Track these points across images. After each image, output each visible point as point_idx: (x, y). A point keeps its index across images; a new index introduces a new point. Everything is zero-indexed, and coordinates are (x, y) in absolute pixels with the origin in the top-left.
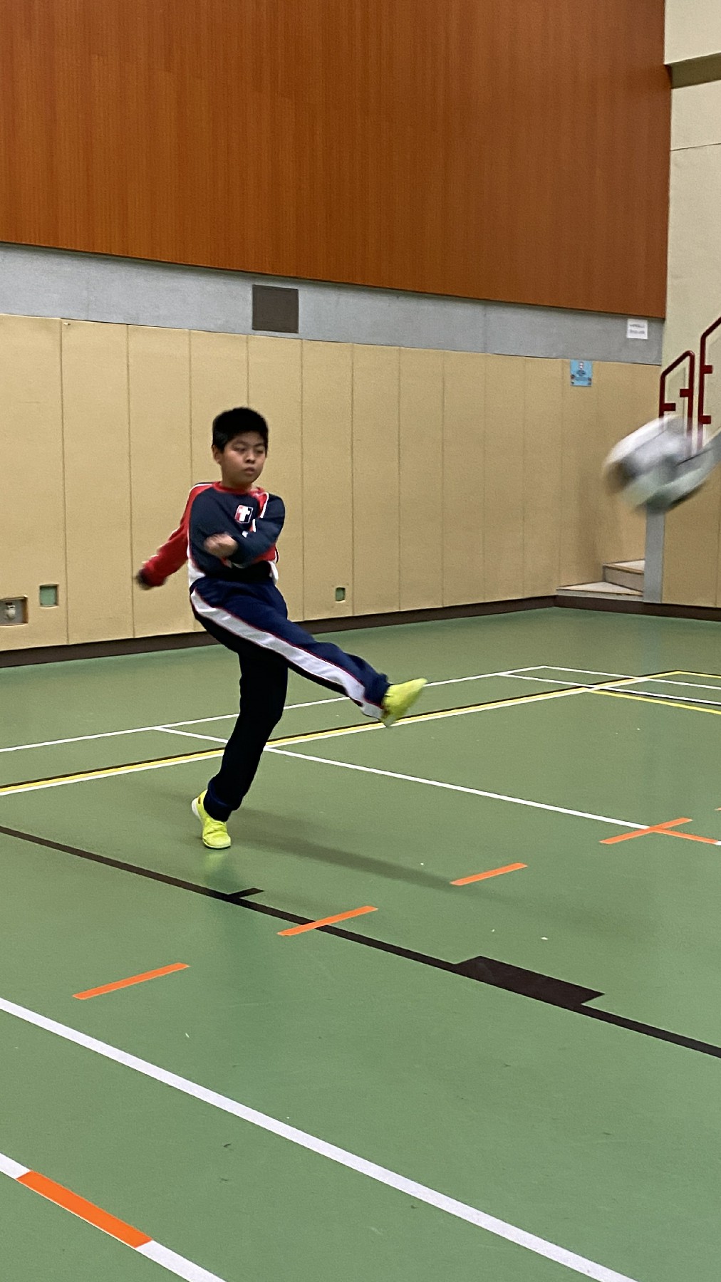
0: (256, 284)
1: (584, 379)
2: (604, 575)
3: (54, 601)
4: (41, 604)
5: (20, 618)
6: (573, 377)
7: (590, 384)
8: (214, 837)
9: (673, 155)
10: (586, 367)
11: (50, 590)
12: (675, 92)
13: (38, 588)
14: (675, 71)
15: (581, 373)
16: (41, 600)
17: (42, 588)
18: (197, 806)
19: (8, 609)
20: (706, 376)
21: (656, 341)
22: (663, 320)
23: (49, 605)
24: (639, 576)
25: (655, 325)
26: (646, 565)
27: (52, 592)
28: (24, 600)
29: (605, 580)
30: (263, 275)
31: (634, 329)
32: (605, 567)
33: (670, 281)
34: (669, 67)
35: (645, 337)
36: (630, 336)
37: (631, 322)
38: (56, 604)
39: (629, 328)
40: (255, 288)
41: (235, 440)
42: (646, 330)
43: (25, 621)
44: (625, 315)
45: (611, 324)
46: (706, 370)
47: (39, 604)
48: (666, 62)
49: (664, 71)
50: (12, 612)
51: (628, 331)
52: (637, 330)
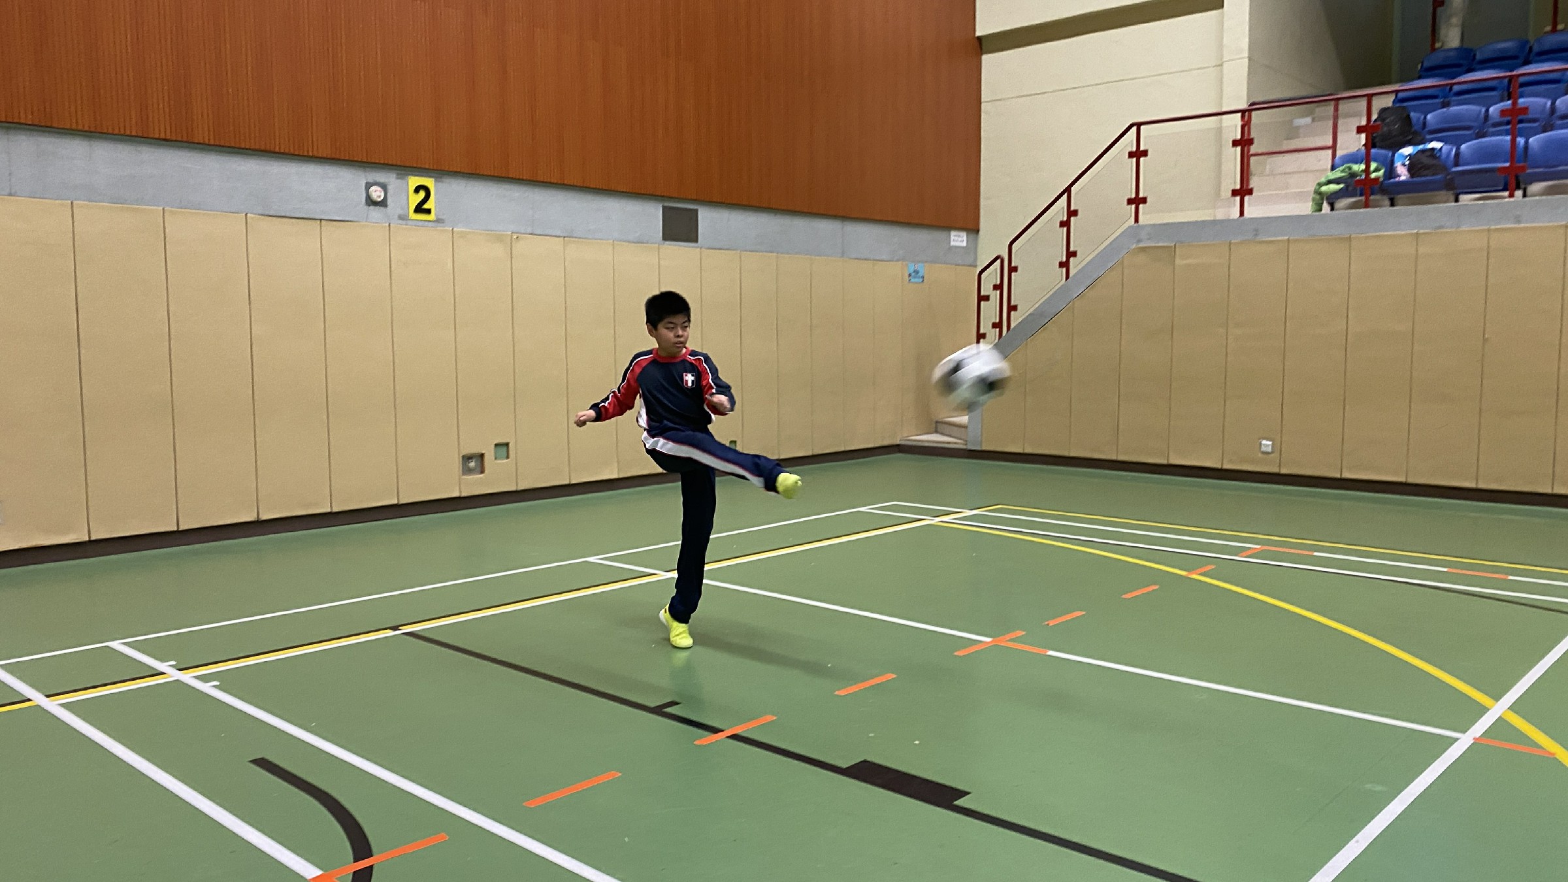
0: (666, 204)
1: (919, 278)
2: (936, 427)
3: (506, 456)
4: (496, 459)
5: (479, 469)
6: (910, 275)
7: (923, 281)
8: (680, 639)
9: (983, 105)
10: (919, 267)
11: (503, 447)
12: (984, 57)
13: (493, 446)
14: (984, 42)
15: (916, 272)
16: (495, 453)
17: (496, 445)
18: (664, 615)
19: (469, 463)
20: (1013, 274)
21: (973, 248)
22: (978, 231)
23: (501, 458)
24: (963, 429)
25: (972, 236)
26: (969, 419)
27: (505, 449)
28: (482, 456)
29: (936, 432)
30: (670, 198)
31: (956, 238)
32: (937, 422)
33: (983, 202)
34: (979, 38)
35: (964, 244)
36: (952, 243)
37: (953, 233)
38: (508, 457)
39: (952, 238)
40: (664, 208)
41: (666, 320)
42: (965, 238)
43: (482, 472)
44: (949, 228)
45: (939, 235)
46: (1013, 269)
47: (494, 458)
48: (978, 34)
49: (977, 44)
50: (472, 464)
51: (952, 240)
52: (959, 239)
